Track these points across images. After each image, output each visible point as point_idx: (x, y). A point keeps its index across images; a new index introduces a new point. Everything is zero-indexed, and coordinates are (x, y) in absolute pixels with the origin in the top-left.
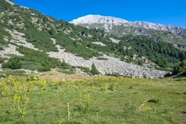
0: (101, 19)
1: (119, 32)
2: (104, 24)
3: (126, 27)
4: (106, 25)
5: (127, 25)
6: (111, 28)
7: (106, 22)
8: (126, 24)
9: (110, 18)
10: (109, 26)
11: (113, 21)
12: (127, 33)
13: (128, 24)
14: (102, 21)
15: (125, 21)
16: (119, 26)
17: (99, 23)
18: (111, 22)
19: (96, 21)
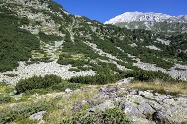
0: (140, 16)
1: (162, 29)
2: (144, 21)
3: (170, 24)
4: (146, 23)
5: (171, 22)
6: (152, 25)
7: (146, 19)
8: (169, 19)
9: (150, 14)
10: (150, 23)
11: (154, 17)
12: (173, 30)
13: (172, 20)
14: (141, 18)
15: (168, 17)
16: (161, 23)
17: (138, 20)
18: (151, 19)
19: (134, 19)
